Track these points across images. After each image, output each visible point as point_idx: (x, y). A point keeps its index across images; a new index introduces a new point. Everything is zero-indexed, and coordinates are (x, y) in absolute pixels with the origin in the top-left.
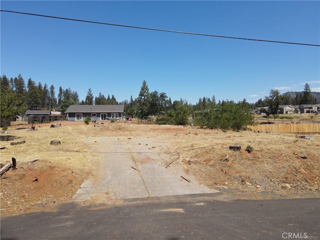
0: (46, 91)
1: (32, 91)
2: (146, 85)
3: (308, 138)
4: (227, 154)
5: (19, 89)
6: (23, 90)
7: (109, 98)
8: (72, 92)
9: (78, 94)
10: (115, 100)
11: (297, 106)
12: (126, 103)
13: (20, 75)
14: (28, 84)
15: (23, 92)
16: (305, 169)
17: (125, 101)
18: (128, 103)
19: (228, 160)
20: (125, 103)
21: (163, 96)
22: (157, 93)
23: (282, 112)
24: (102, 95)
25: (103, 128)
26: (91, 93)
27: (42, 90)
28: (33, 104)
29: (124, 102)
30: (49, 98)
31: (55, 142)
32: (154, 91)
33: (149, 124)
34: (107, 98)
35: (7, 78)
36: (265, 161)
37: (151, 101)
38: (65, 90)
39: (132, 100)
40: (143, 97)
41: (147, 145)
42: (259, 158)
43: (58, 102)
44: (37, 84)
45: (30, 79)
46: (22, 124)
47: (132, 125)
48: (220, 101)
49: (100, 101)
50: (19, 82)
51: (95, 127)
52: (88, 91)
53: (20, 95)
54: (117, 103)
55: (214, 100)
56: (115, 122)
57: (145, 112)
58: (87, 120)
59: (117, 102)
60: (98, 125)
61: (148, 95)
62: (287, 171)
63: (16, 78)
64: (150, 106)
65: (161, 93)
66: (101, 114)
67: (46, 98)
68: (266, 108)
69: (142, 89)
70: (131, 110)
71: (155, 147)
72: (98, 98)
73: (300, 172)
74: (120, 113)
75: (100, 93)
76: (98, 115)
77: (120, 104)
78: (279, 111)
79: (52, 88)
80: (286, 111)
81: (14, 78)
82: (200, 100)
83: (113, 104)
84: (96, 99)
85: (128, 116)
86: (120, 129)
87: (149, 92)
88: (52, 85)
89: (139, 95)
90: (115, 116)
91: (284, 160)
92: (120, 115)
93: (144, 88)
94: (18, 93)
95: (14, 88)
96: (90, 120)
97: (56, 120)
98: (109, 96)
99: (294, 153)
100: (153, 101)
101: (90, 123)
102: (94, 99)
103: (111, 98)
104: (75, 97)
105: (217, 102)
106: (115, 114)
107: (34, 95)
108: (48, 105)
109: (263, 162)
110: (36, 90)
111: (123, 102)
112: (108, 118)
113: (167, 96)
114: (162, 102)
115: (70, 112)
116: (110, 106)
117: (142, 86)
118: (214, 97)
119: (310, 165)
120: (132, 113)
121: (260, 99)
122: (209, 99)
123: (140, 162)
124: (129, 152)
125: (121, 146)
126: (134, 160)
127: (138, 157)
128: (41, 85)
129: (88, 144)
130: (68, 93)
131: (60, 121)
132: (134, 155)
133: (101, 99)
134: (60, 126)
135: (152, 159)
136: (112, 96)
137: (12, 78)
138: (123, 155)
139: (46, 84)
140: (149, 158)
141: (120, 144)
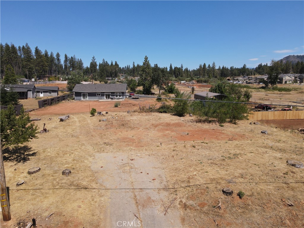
0: (52, 59)
1: (39, 59)
2: (148, 60)
3: (299, 167)
4: (220, 200)
5: (27, 58)
6: (31, 59)
7: (112, 64)
8: (77, 59)
10: (118, 65)
11: (297, 75)
12: (128, 68)
13: (27, 44)
14: (35, 52)
16: (289, 220)
17: (128, 66)
18: (131, 68)
19: (220, 208)
23: (281, 82)
24: (105, 61)
25: (108, 123)
26: (95, 61)
27: (48, 57)
28: (41, 73)
29: (126, 67)
30: (55, 64)
31: (67, 173)
33: (150, 112)
34: (110, 64)
35: (15, 46)
36: (254, 209)
37: (153, 76)
38: (70, 58)
39: (134, 66)
41: (148, 174)
42: (249, 205)
43: (64, 68)
44: (43, 53)
45: (37, 47)
46: (33, 110)
48: (220, 67)
50: (26, 50)
51: (100, 122)
52: (92, 59)
53: (29, 63)
56: (119, 106)
57: (146, 86)
58: (93, 112)
59: (120, 68)
62: (273, 221)
63: (23, 47)
64: (151, 81)
66: (105, 93)
67: (53, 65)
68: (265, 77)
69: (144, 64)
70: (133, 85)
71: (155, 179)
72: (102, 64)
73: (285, 224)
74: (123, 93)
75: (104, 59)
76: (102, 94)
77: (123, 69)
78: (279, 80)
79: (58, 55)
80: (285, 80)
81: (21, 47)
82: (200, 67)
84: (99, 65)
85: (131, 93)
87: (150, 67)
88: (58, 53)
91: (272, 208)
93: (146, 63)
94: (27, 62)
97: (64, 99)
98: (112, 62)
99: (282, 200)
100: (155, 76)
103: (114, 64)
104: (80, 64)
105: (217, 68)
106: (118, 93)
107: (42, 63)
108: (55, 71)
109: (252, 210)
110: (43, 59)
111: (125, 67)
112: (112, 97)
115: (76, 91)
117: (144, 62)
118: (214, 64)
119: (295, 214)
121: (260, 63)
122: (209, 65)
123: (141, 205)
124: (132, 188)
125: (125, 175)
126: (137, 203)
127: (140, 196)
128: (48, 53)
129: (96, 173)
130: (73, 60)
131: (67, 101)
132: (136, 194)
133: (105, 66)
134: (69, 118)
135: (153, 200)
136: (115, 63)
137: (19, 46)
138: (127, 193)
139: (52, 53)
140: (150, 198)
141: (124, 172)
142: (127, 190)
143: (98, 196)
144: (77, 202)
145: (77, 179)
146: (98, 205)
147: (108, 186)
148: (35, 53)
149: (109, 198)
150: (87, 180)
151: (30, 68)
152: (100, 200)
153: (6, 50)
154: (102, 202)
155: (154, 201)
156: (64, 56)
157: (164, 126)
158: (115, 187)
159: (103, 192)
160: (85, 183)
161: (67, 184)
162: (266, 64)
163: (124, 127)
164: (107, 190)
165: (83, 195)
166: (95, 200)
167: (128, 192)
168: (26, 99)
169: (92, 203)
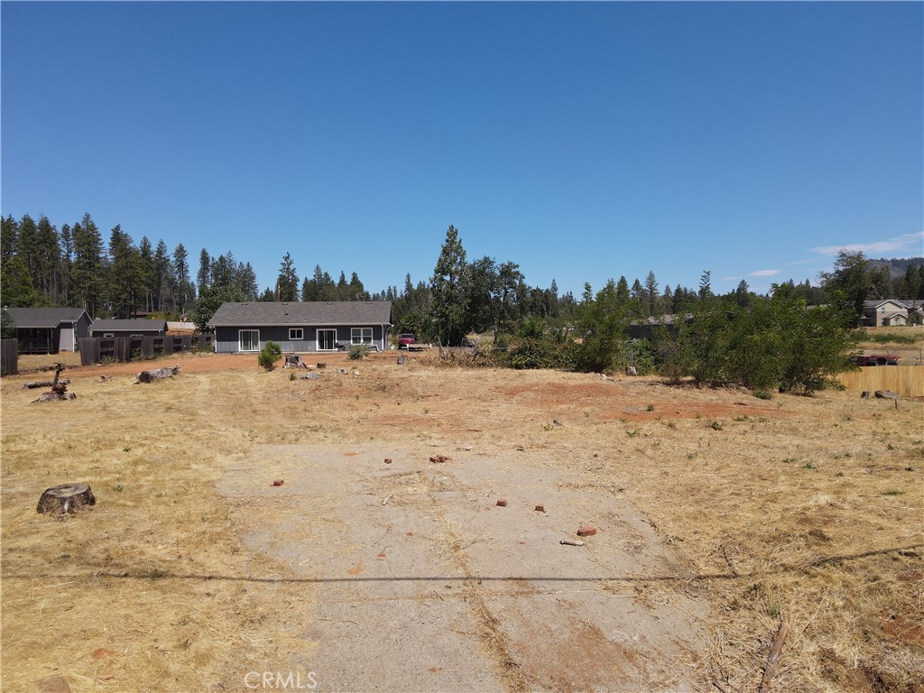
0: (161, 264)
1: (122, 262)
2: (458, 240)
5: (84, 256)
6: (98, 259)
7: (342, 281)
8: (238, 265)
9: (255, 270)
10: (360, 286)
13: (88, 217)
14: (110, 241)
15: (97, 265)
17: (389, 290)
18: (398, 295)
20: (390, 296)
21: (508, 272)
22: (491, 263)
23: (871, 322)
24: (323, 272)
25: (323, 385)
26: (292, 267)
27: (150, 259)
28: (125, 300)
29: (386, 292)
30: (172, 281)
31: (63, 501)
32: (481, 258)
33: (479, 365)
34: (337, 281)
35: (52, 225)
37: (473, 290)
38: (217, 259)
39: (409, 287)
40: (447, 278)
41: (540, 509)
43: (197, 293)
44: (136, 243)
45: (118, 227)
47: (424, 373)
48: (668, 290)
49: (319, 290)
50: (85, 236)
51: (293, 382)
52: (283, 261)
53: (88, 273)
54: (366, 297)
55: (652, 284)
56: (364, 358)
57: (454, 322)
58: (267, 354)
59: (368, 293)
60: (303, 373)
61: (462, 270)
63: (78, 226)
64: (470, 305)
65: (502, 265)
66: (317, 330)
67: (164, 284)
69: (445, 252)
70: (408, 318)
71: (593, 533)
72: (313, 282)
74: (377, 328)
75: (318, 267)
76: (309, 333)
77: (376, 298)
78: (864, 317)
79: (181, 252)
80: (884, 316)
81: (72, 226)
83: (354, 299)
84: (305, 285)
85: (404, 336)
86: (383, 389)
87: (466, 260)
88: (181, 245)
89: (437, 272)
90: (362, 336)
92: (377, 332)
93: (452, 248)
94: (83, 268)
95: (73, 253)
96: (279, 353)
97: (178, 350)
98: (343, 276)
100: (479, 290)
101: (279, 364)
102: (300, 286)
103: (349, 280)
104: (246, 279)
105: (661, 291)
106: (362, 329)
107: (129, 273)
108: (171, 302)
110: (133, 260)
111: (383, 292)
112: (342, 343)
113: (521, 272)
114: (506, 292)
115: (221, 324)
116: (348, 304)
117: (445, 244)
118: (651, 277)
120: (413, 326)
122: (637, 282)
123: (546, 680)
124: (461, 572)
125: (407, 516)
126: (509, 664)
127: (526, 623)
128: (150, 246)
129: (238, 505)
130: (224, 267)
131: (189, 354)
132: (496, 607)
133: (321, 285)
134: (174, 377)
135: (618, 646)
136: (351, 277)
137: (66, 225)
138: (427, 601)
139: (162, 243)
140: (595, 632)
141: (400, 504)
142: (431, 587)
143: (228, 617)
144: (56, 652)
145: (120, 530)
146: (218, 681)
147: (303, 567)
148: (111, 245)
149: (302, 636)
150: (175, 534)
151: (90, 287)
152: (241, 648)
153: (23, 236)
154: (251, 656)
155: (629, 656)
156: (199, 257)
157: (543, 391)
158: (350, 572)
159: (267, 595)
160: (158, 552)
161: (45, 554)
162: (804, 283)
163: (386, 395)
164: (294, 587)
165: (123, 612)
166: (202, 644)
167: (435, 596)
168: (51, 353)
169: (175, 667)
